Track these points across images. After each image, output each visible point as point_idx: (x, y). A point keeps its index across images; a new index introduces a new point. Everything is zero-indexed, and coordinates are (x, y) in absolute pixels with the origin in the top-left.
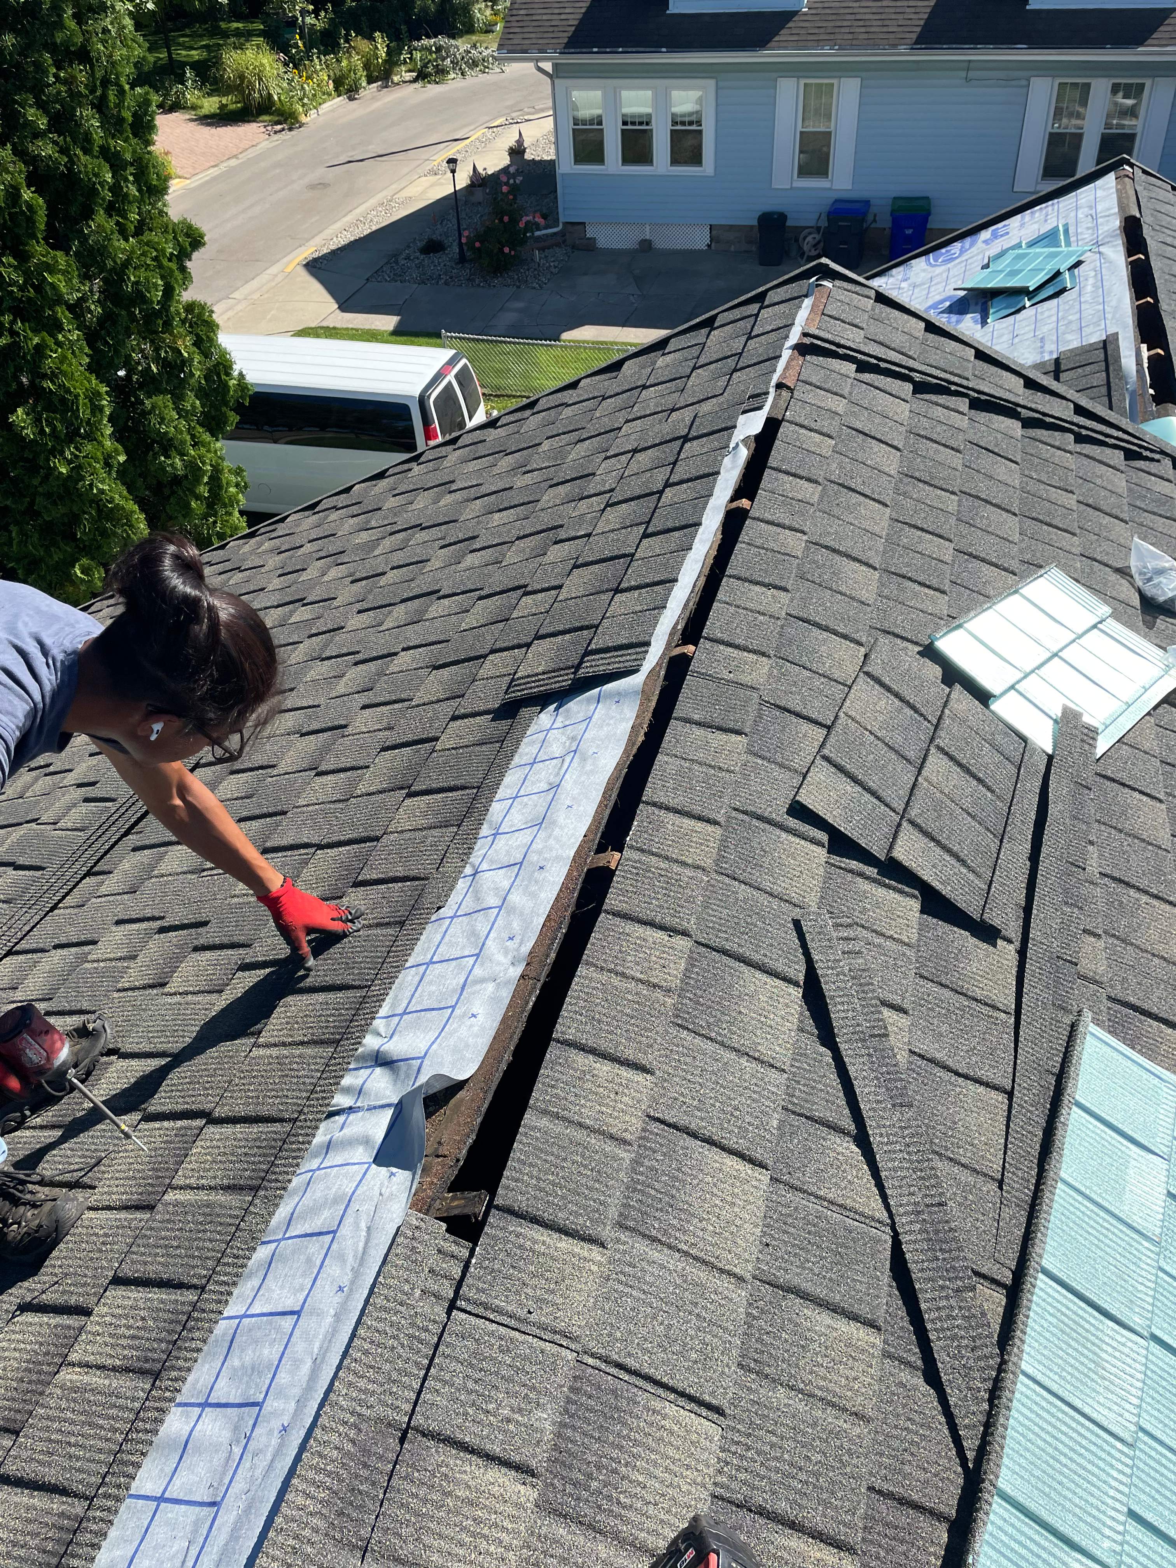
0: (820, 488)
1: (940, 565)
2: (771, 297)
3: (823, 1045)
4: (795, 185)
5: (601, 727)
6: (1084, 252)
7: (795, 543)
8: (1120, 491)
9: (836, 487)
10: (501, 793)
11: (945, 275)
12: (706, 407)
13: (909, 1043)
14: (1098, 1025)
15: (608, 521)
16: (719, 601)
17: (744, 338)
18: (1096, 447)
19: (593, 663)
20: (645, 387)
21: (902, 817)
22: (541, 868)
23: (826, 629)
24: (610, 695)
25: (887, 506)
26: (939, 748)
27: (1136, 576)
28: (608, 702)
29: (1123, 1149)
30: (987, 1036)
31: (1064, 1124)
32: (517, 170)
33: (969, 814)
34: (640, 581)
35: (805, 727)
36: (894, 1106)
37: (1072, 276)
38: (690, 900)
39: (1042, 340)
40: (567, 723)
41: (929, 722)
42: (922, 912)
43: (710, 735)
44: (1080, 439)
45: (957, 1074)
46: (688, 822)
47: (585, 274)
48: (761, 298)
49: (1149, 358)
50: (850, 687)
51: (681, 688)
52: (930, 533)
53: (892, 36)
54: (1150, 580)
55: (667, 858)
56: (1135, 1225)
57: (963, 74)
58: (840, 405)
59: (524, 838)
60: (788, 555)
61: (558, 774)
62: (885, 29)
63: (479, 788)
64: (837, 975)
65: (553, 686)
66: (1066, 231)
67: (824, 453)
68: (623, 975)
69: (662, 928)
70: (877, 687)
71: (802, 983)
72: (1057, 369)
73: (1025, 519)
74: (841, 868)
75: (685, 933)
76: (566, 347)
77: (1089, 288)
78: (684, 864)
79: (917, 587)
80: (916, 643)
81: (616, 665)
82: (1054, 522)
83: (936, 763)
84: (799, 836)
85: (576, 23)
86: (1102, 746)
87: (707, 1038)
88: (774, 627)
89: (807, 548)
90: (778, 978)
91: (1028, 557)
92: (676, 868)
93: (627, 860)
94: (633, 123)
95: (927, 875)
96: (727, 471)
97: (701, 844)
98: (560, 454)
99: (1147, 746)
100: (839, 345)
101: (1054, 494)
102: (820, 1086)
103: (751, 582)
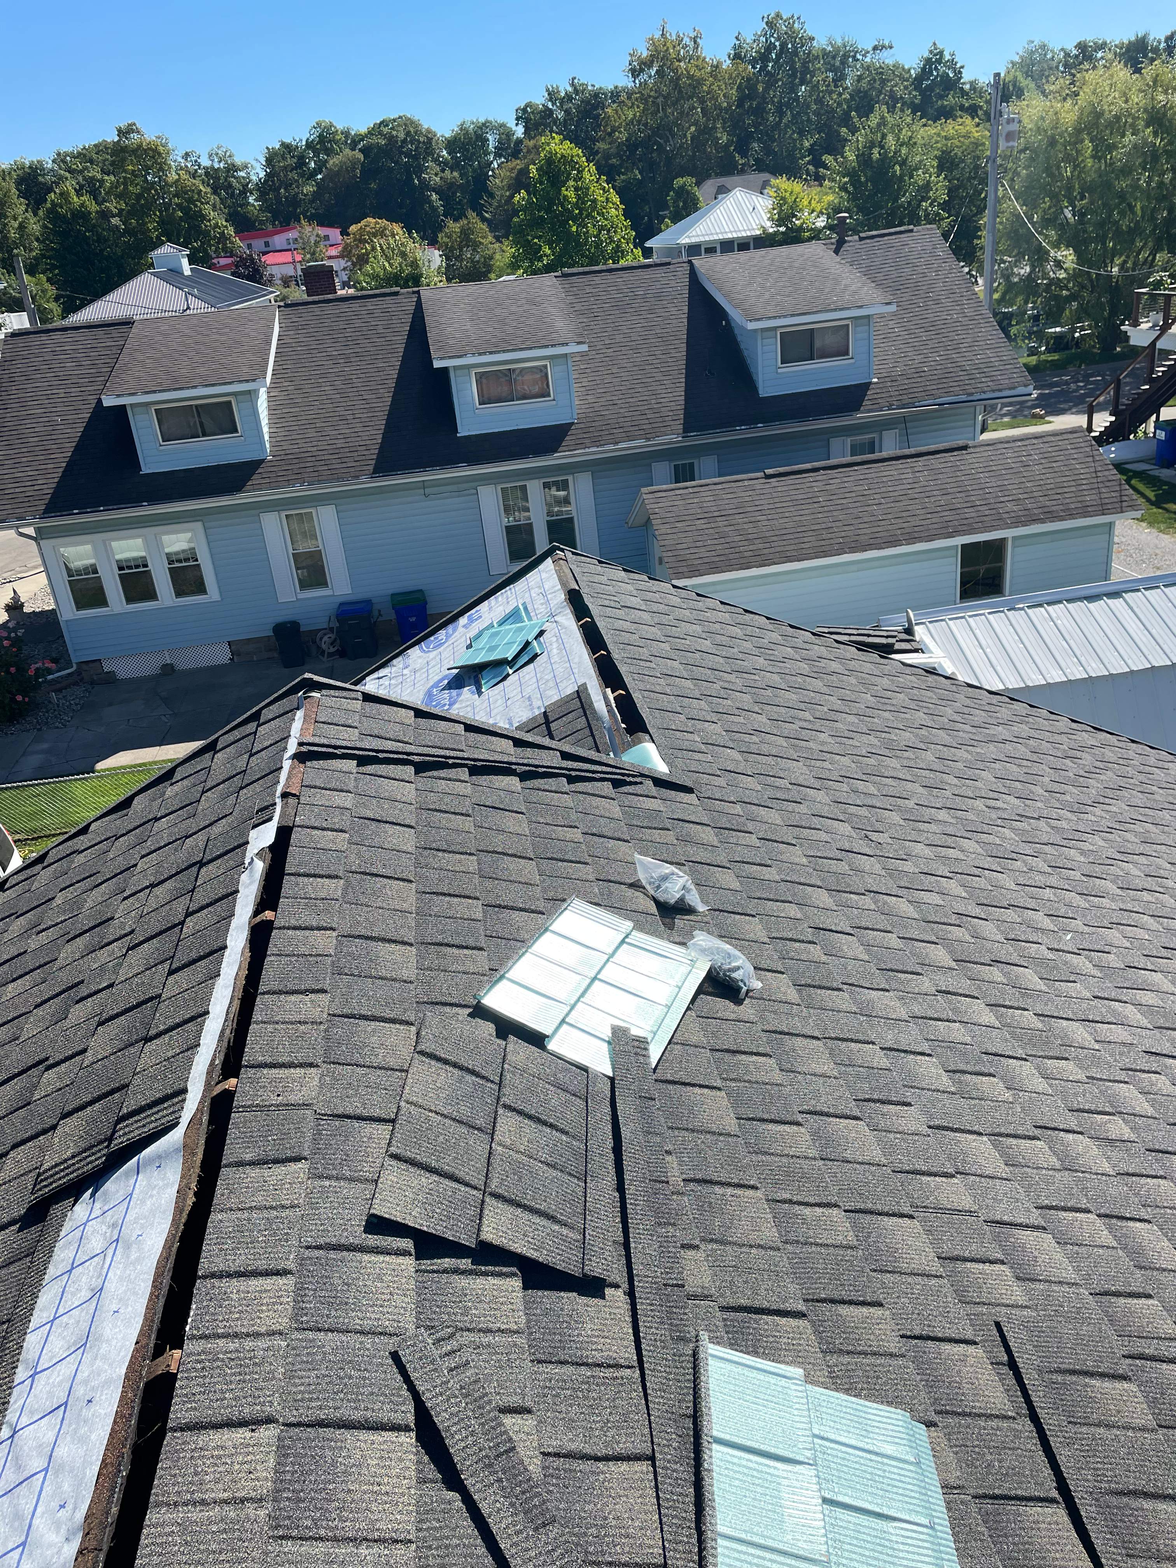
0: (342, 881)
1: (473, 924)
2: (266, 714)
3: (450, 1489)
4: (301, 596)
5: (143, 1202)
6: (543, 624)
7: (325, 942)
8: (616, 816)
9: (358, 876)
10: (36, 1320)
11: (438, 659)
12: (217, 829)
13: (541, 1445)
14: (718, 1343)
15: (130, 966)
16: (257, 1023)
17: (246, 756)
18: (587, 784)
19: (127, 1130)
20: (156, 819)
21: (484, 1192)
22: (89, 1401)
23: (374, 1018)
24: (150, 1161)
25: (411, 881)
26: (505, 1106)
27: (648, 887)
28: (149, 1168)
29: (771, 1471)
30: (617, 1401)
31: (709, 1471)
32: (18, 623)
33: (548, 1165)
34: (170, 1022)
35: (370, 1128)
36: (536, 1529)
37: (540, 644)
38: (270, 1377)
39: (529, 698)
40: (106, 1208)
41: (492, 1082)
42: (526, 1287)
43: (266, 1173)
44: (571, 780)
45: (597, 1459)
46: (255, 1283)
47: (110, 705)
48: (256, 716)
49: (615, 698)
50: (407, 1071)
51: (227, 1129)
52: (457, 896)
53: (352, 470)
54: (659, 887)
55: (236, 1335)
56: (801, 1553)
57: (422, 491)
58: (347, 800)
59: (66, 1370)
60: (320, 955)
61: (100, 1274)
62: (344, 465)
63: (9, 1321)
64: (448, 1400)
65: (85, 1169)
66: (526, 609)
67: (339, 847)
68: (203, 1502)
69: (242, 1423)
70: (433, 1063)
71: (412, 1425)
72: (546, 721)
73: (542, 861)
74: (434, 1272)
75: (270, 1420)
76: (101, 777)
77: (555, 651)
78: (257, 1335)
79: (455, 951)
80: (465, 1006)
81: (153, 1125)
82: (567, 857)
83: (507, 1123)
84: (382, 1253)
85: (51, 491)
86: (655, 1053)
87: (316, 1539)
88: (315, 1034)
89: (340, 943)
90: (386, 1430)
91: (551, 894)
92: (249, 1344)
93: (188, 1355)
94: (130, 567)
95: (519, 1247)
96: (247, 887)
97: (274, 1304)
98: (76, 904)
99: (694, 1040)
100: (336, 747)
101: (561, 832)
102: (455, 1541)
103: (287, 993)
